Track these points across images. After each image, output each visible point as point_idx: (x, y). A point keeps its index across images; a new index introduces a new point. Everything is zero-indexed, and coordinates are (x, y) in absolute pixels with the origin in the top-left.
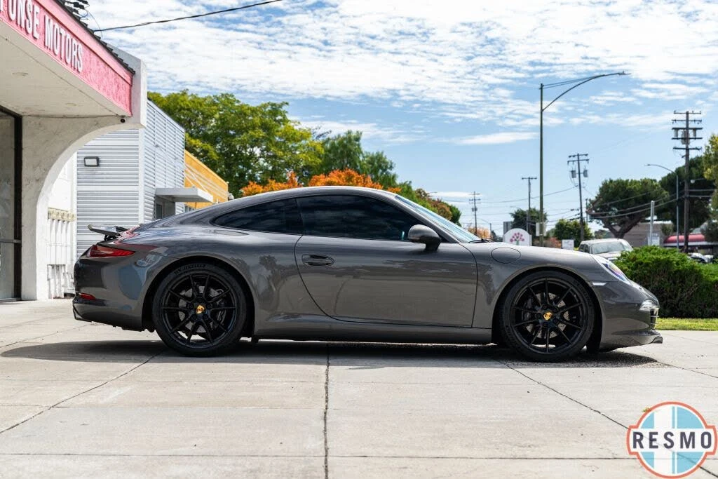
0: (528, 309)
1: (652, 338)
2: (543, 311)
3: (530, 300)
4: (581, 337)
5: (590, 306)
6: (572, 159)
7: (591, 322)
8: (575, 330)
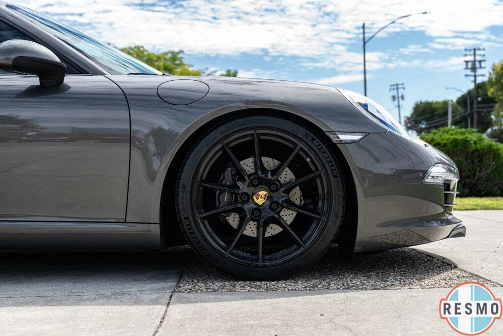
0: (226, 186)
1: (448, 229)
2: (252, 188)
3: (229, 169)
4: (320, 234)
5: (335, 176)
6: (393, 87)
7: (338, 208)
8: (310, 220)
